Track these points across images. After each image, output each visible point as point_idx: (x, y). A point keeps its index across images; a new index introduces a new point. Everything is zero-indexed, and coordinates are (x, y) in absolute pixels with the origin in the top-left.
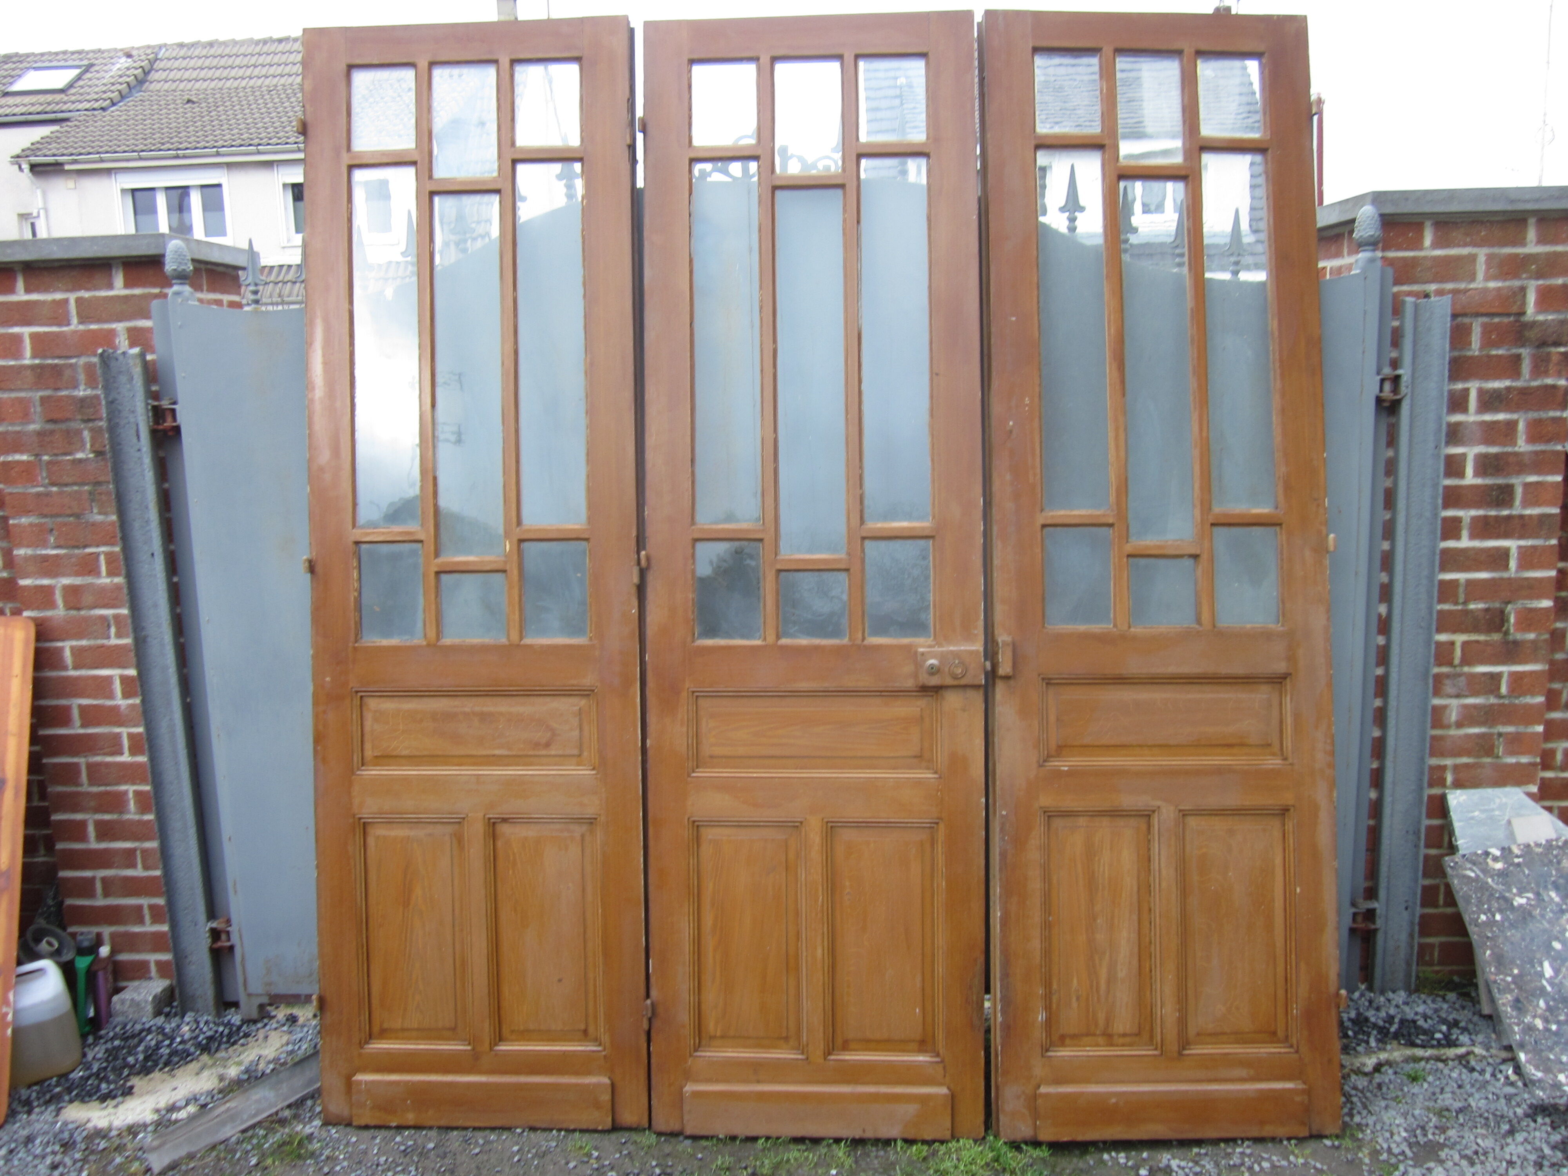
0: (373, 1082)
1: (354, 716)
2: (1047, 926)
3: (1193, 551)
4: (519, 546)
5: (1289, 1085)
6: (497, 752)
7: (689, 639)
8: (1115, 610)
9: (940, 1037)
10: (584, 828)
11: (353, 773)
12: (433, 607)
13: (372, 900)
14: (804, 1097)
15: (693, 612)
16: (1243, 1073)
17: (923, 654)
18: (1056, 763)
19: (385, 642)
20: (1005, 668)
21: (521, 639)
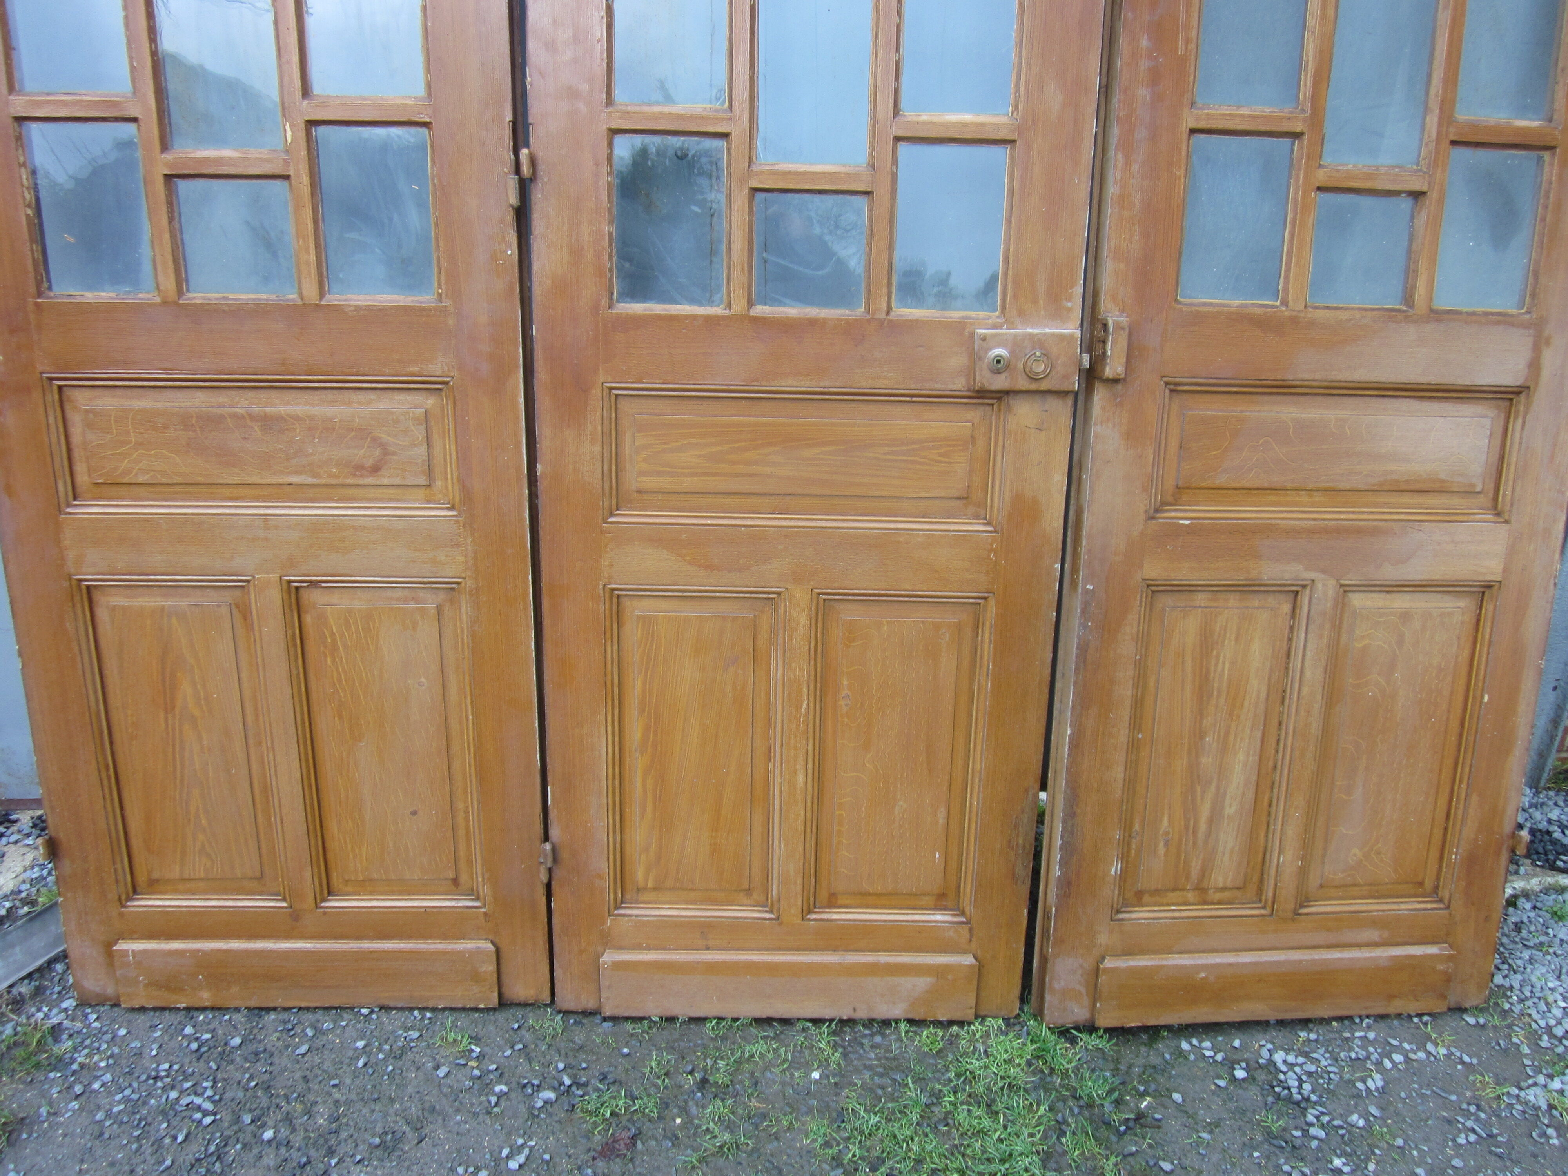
0: (145, 952)
1: (51, 420)
2: (1134, 746)
3: (1416, 186)
4: (308, 134)
5: (1432, 950)
6: (294, 479)
7: (604, 302)
8: (1287, 277)
9: (968, 890)
10: (442, 596)
11: (60, 512)
12: (167, 236)
13: (115, 701)
14: (772, 969)
15: (610, 256)
16: (1374, 935)
17: (984, 339)
18: (1173, 514)
19: (90, 297)
20: (1113, 367)
21: (322, 295)
